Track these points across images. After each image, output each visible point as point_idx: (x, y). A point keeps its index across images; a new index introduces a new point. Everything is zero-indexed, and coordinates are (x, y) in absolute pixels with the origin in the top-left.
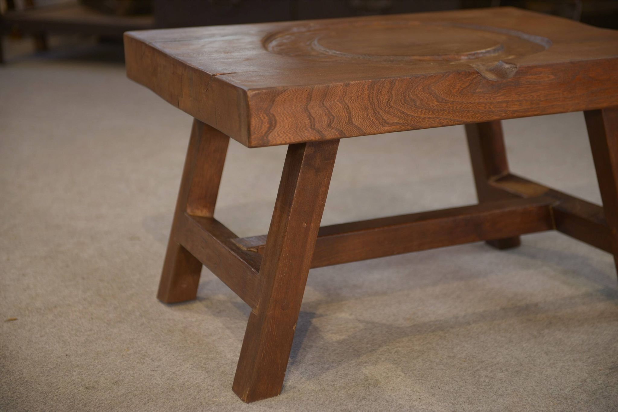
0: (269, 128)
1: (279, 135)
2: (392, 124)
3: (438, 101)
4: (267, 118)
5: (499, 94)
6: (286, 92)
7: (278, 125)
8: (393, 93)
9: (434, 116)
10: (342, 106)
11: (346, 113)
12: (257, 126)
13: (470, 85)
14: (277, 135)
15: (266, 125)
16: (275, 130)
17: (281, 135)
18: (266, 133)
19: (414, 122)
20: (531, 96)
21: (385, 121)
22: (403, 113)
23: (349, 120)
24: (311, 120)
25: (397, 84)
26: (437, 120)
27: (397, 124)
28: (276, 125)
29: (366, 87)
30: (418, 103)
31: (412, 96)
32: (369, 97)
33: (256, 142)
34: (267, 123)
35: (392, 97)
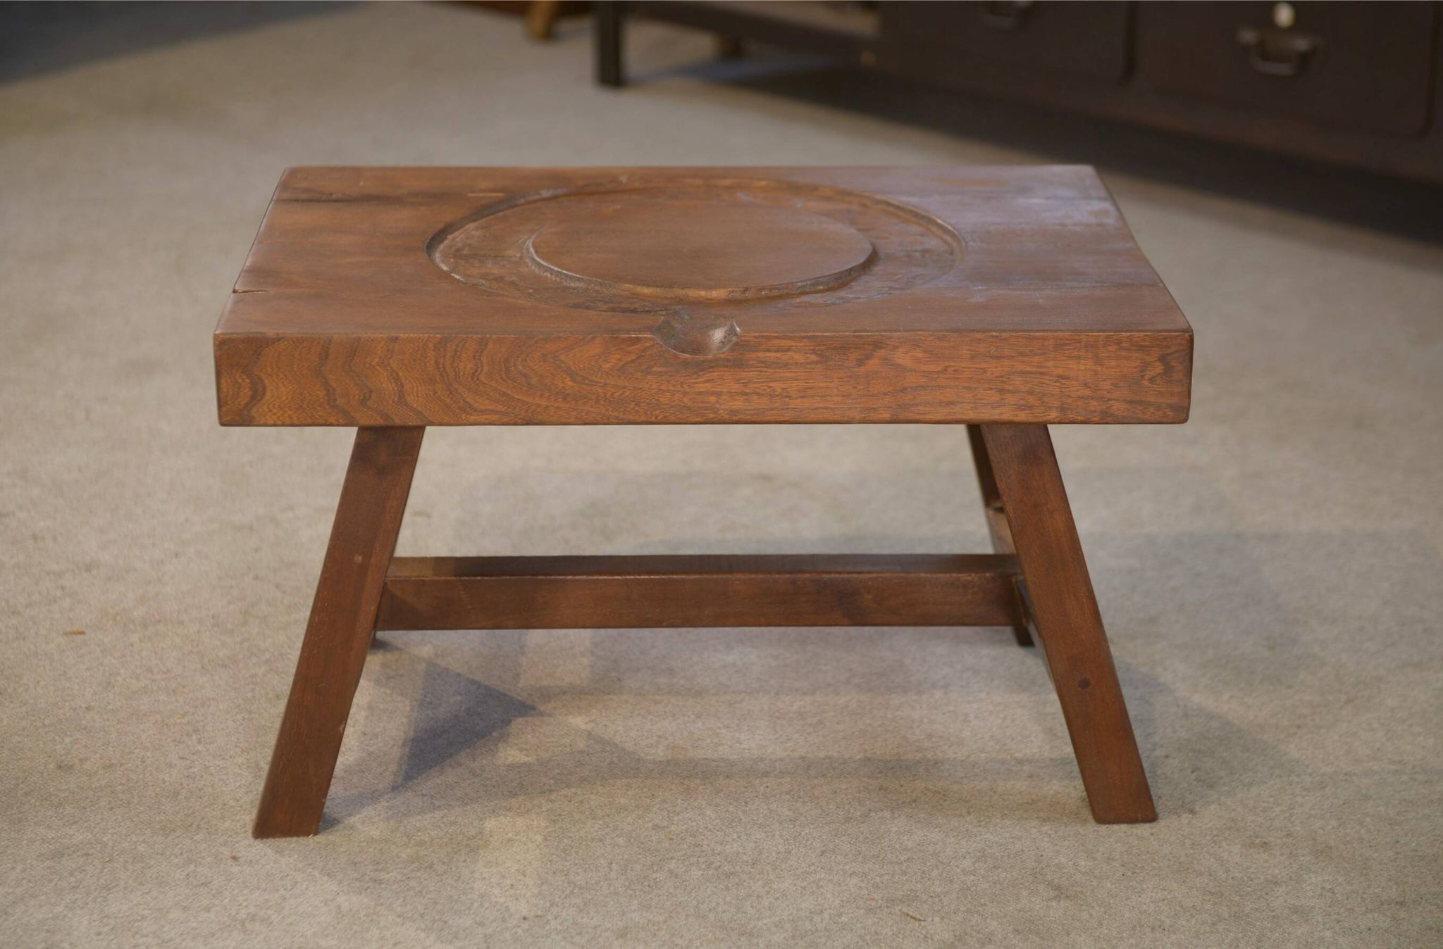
0: (253, 398)
1: (270, 411)
2: (482, 412)
3: (573, 380)
4: (248, 381)
5: (700, 380)
6: (281, 342)
7: (268, 393)
8: (484, 359)
9: (568, 405)
10: (385, 374)
11: (394, 385)
12: (231, 393)
13: (638, 358)
14: (267, 410)
15: (246, 393)
16: (263, 401)
17: (275, 411)
18: (247, 404)
19: (527, 411)
20: (770, 387)
21: (470, 406)
22: (505, 394)
23: (400, 398)
24: (328, 391)
25: (490, 346)
26: (574, 413)
27: (493, 412)
28: (264, 394)
29: (431, 345)
30: (534, 381)
31: (521, 368)
32: (437, 363)
33: (229, 418)
34: (247, 389)
35: (482, 366)
